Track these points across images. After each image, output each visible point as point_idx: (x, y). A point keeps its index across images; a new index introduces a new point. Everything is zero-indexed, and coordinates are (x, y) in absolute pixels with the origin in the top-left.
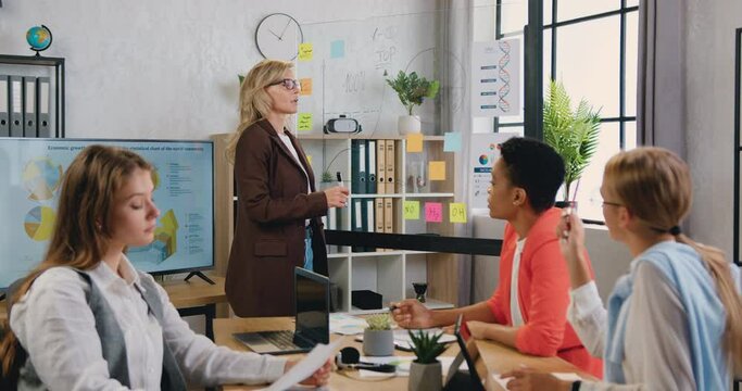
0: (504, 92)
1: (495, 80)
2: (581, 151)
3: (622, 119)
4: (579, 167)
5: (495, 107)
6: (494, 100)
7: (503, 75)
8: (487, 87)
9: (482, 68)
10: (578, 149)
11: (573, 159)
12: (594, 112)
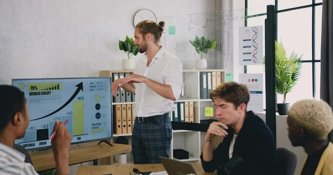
0: (255, 52)
1: (250, 47)
2: (292, 77)
3: (313, 61)
4: (291, 86)
5: (250, 60)
6: (250, 57)
7: (255, 44)
8: (247, 50)
9: (244, 40)
10: (290, 77)
11: (288, 82)
12: (298, 57)
